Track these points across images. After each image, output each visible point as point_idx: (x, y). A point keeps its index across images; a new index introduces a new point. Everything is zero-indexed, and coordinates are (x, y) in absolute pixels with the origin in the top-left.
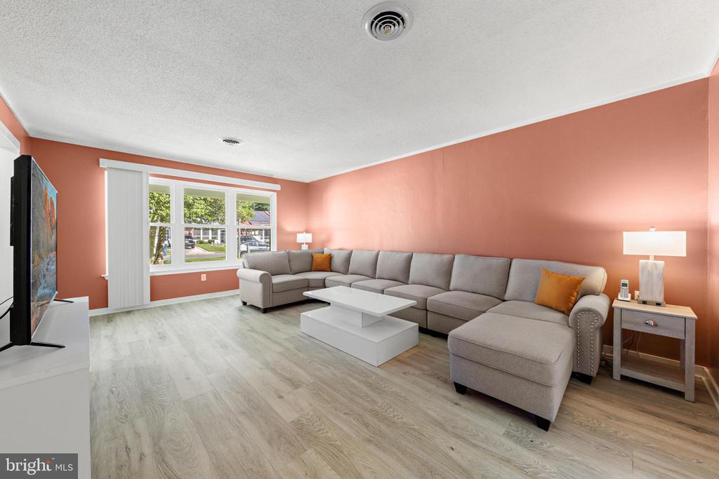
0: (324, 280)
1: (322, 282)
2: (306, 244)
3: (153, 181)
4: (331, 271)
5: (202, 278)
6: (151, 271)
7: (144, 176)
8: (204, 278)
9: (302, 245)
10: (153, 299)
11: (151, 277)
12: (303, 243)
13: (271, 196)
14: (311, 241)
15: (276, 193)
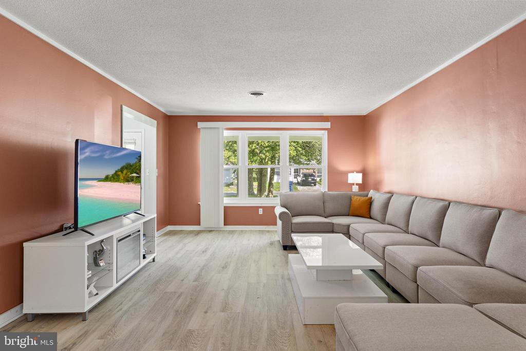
0: (349, 226)
1: (346, 228)
2: (357, 184)
3: (227, 133)
4: (371, 218)
5: (260, 211)
6: (224, 202)
7: (221, 131)
8: (261, 211)
9: (353, 186)
10: (225, 224)
11: (225, 207)
12: (353, 184)
13: (323, 134)
14: (360, 181)
15: (327, 131)
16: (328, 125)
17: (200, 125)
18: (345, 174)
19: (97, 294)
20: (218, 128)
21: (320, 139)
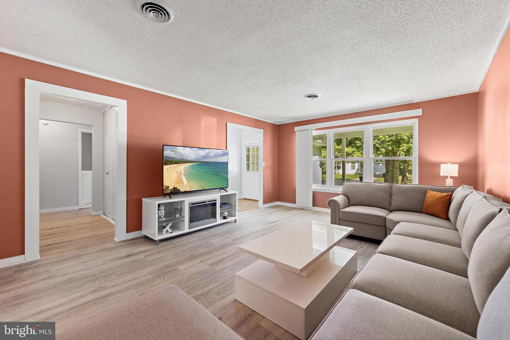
3: (316, 133)
4: (449, 219)
7: (310, 131)
9: (447, 180)
10: (314, 205)
11: (313, 192)
12: (447, 177)
13: (414, 123)
14: (456, 174)
15: (417, 119)
16: (419, 112)
17: (296, 129)
18: (437, 165)
19: (172, 232)
20: (307, 130)
21: (411, 128)
